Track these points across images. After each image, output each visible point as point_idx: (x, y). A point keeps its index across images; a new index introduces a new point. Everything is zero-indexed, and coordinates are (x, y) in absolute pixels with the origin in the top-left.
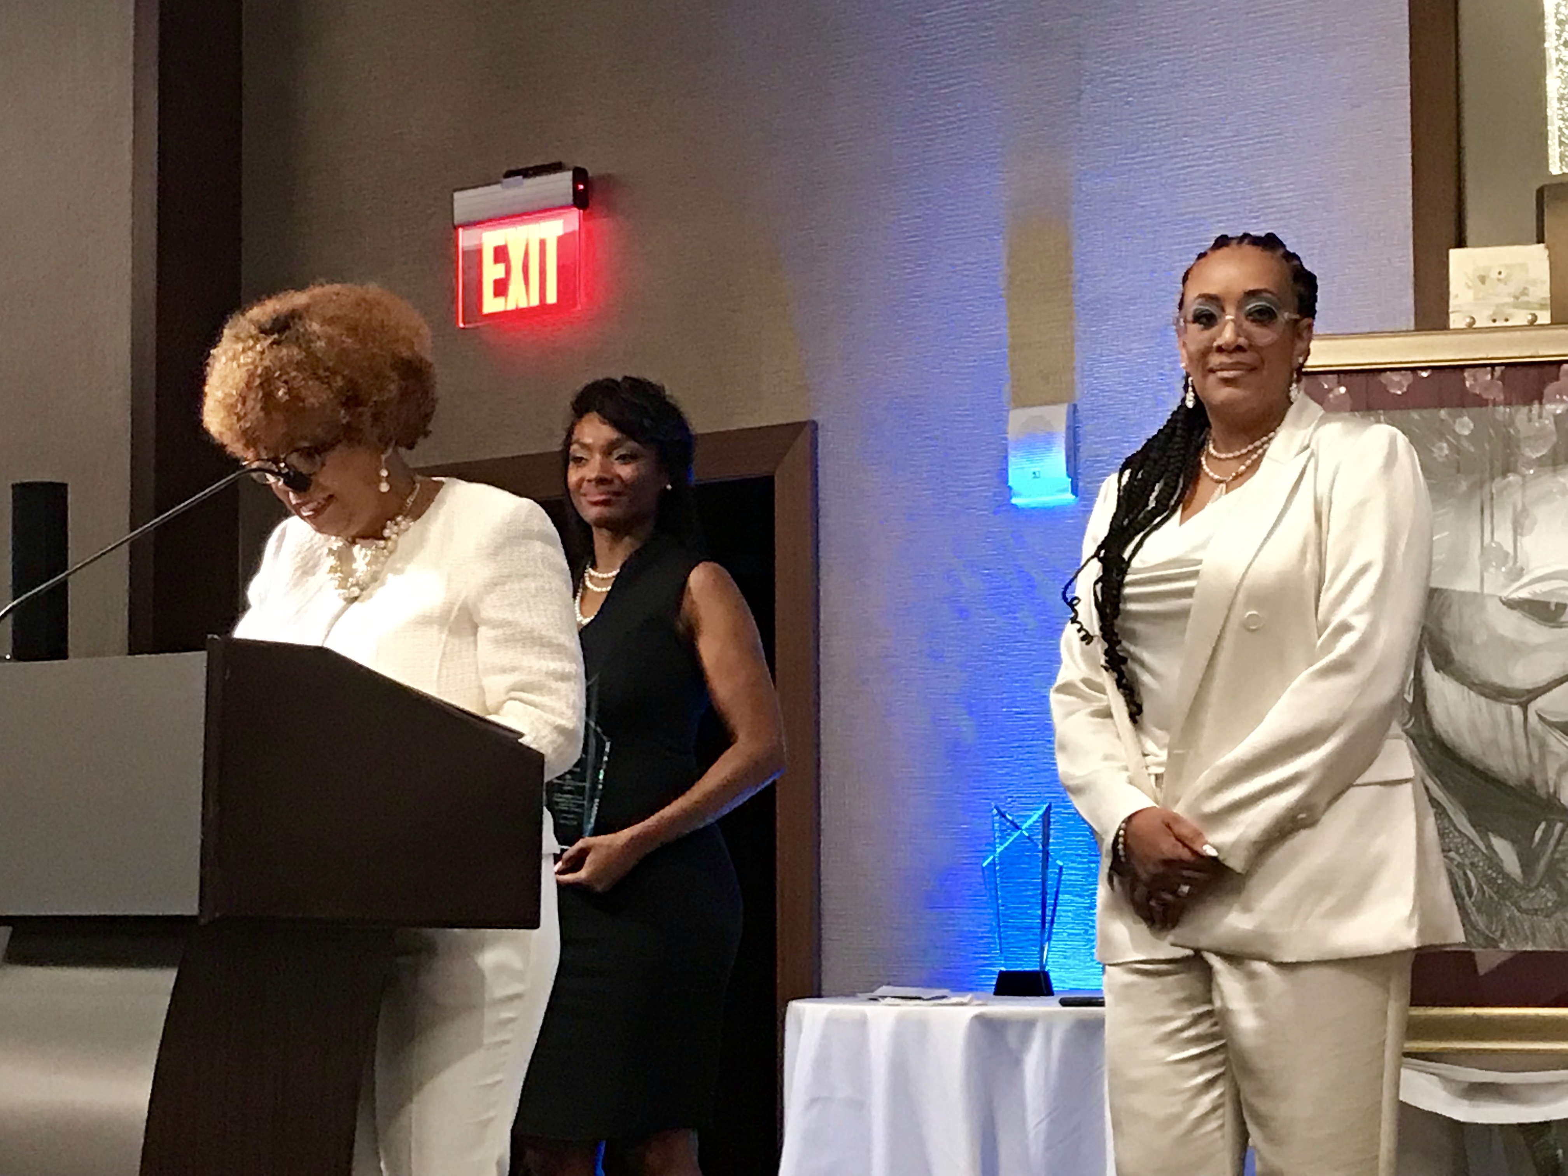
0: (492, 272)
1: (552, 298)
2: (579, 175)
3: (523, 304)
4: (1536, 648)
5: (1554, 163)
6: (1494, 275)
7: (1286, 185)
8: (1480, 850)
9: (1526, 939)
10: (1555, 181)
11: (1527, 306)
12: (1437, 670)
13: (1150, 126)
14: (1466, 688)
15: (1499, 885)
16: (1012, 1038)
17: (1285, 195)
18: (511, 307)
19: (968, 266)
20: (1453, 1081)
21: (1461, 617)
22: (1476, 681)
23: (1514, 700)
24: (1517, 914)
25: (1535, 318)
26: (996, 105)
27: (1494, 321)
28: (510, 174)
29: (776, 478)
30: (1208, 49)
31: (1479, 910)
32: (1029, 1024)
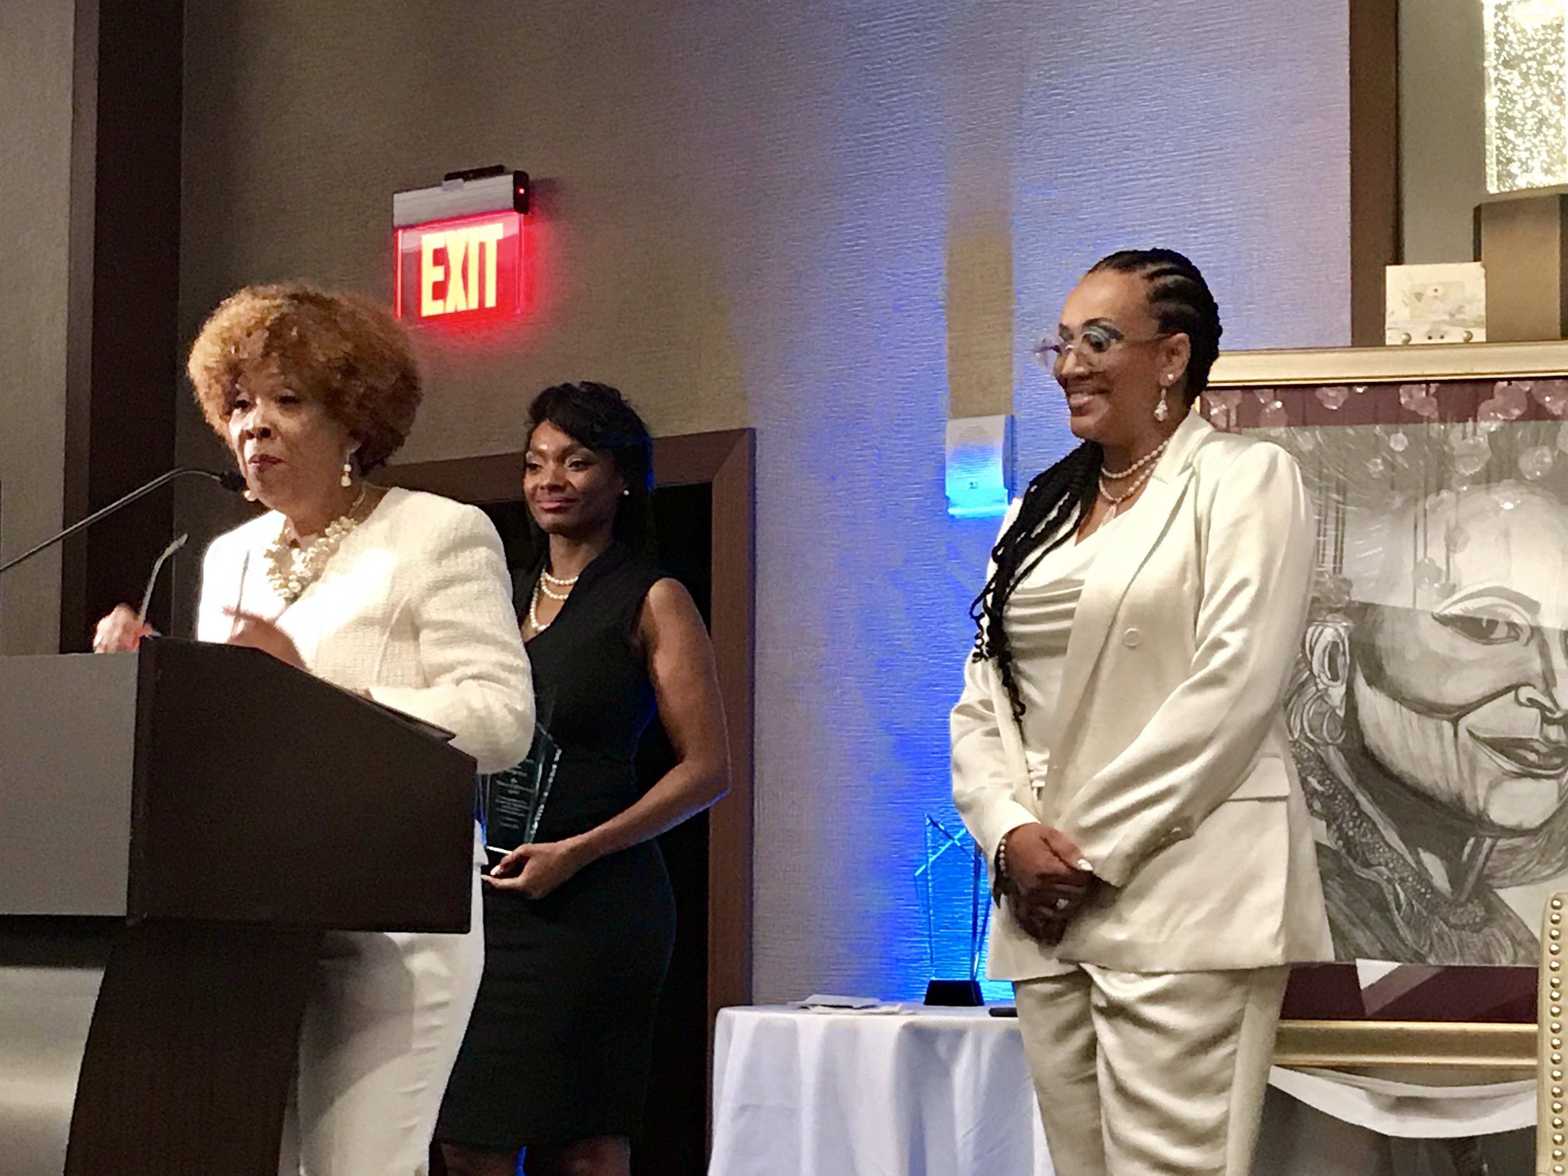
0: (431, 274)
1: (491, 301)
2: (520, 179)
3: (462, 308)
4: (1467, 665)
5: (1492, 182)
6: (1430, 293)
7: (1226, 200)
8: (1409, 865)
9: (1455, 954)
10: (1491, 200)
11: (1462, 323)
12: (1369, 685)
13: (1091, 139)
14: (1398, 705)
15: (1429, 900)
16: (942, 1049)
17: (1223, 210)
18: (450, 309)
19: (907, 276)
20: (1380, 1094)
21: (1393, 635)
22: (1408, 697)
23: (1446, 716)
24: (1446, 929)
25: (1471, 336)
26: (938, 115)
27: (1430, 338)
28: (449, 177)
29: (714, 485)
30: (1148, 64)
31: (1408, 924)
32: (959, 1034)
